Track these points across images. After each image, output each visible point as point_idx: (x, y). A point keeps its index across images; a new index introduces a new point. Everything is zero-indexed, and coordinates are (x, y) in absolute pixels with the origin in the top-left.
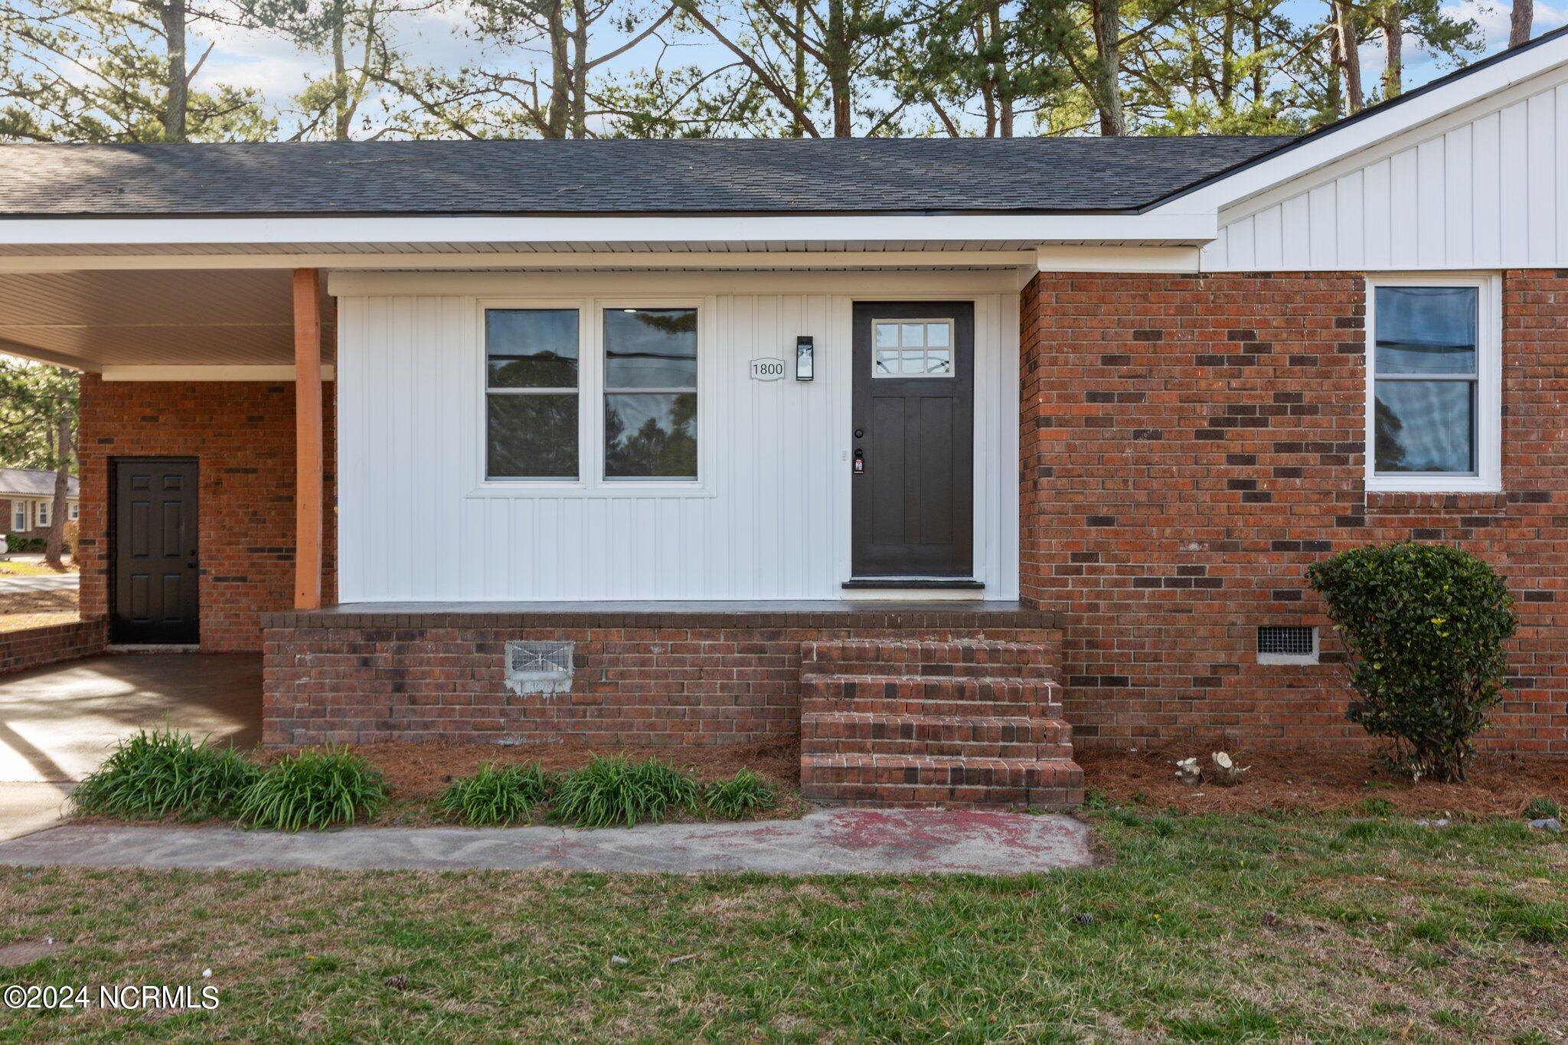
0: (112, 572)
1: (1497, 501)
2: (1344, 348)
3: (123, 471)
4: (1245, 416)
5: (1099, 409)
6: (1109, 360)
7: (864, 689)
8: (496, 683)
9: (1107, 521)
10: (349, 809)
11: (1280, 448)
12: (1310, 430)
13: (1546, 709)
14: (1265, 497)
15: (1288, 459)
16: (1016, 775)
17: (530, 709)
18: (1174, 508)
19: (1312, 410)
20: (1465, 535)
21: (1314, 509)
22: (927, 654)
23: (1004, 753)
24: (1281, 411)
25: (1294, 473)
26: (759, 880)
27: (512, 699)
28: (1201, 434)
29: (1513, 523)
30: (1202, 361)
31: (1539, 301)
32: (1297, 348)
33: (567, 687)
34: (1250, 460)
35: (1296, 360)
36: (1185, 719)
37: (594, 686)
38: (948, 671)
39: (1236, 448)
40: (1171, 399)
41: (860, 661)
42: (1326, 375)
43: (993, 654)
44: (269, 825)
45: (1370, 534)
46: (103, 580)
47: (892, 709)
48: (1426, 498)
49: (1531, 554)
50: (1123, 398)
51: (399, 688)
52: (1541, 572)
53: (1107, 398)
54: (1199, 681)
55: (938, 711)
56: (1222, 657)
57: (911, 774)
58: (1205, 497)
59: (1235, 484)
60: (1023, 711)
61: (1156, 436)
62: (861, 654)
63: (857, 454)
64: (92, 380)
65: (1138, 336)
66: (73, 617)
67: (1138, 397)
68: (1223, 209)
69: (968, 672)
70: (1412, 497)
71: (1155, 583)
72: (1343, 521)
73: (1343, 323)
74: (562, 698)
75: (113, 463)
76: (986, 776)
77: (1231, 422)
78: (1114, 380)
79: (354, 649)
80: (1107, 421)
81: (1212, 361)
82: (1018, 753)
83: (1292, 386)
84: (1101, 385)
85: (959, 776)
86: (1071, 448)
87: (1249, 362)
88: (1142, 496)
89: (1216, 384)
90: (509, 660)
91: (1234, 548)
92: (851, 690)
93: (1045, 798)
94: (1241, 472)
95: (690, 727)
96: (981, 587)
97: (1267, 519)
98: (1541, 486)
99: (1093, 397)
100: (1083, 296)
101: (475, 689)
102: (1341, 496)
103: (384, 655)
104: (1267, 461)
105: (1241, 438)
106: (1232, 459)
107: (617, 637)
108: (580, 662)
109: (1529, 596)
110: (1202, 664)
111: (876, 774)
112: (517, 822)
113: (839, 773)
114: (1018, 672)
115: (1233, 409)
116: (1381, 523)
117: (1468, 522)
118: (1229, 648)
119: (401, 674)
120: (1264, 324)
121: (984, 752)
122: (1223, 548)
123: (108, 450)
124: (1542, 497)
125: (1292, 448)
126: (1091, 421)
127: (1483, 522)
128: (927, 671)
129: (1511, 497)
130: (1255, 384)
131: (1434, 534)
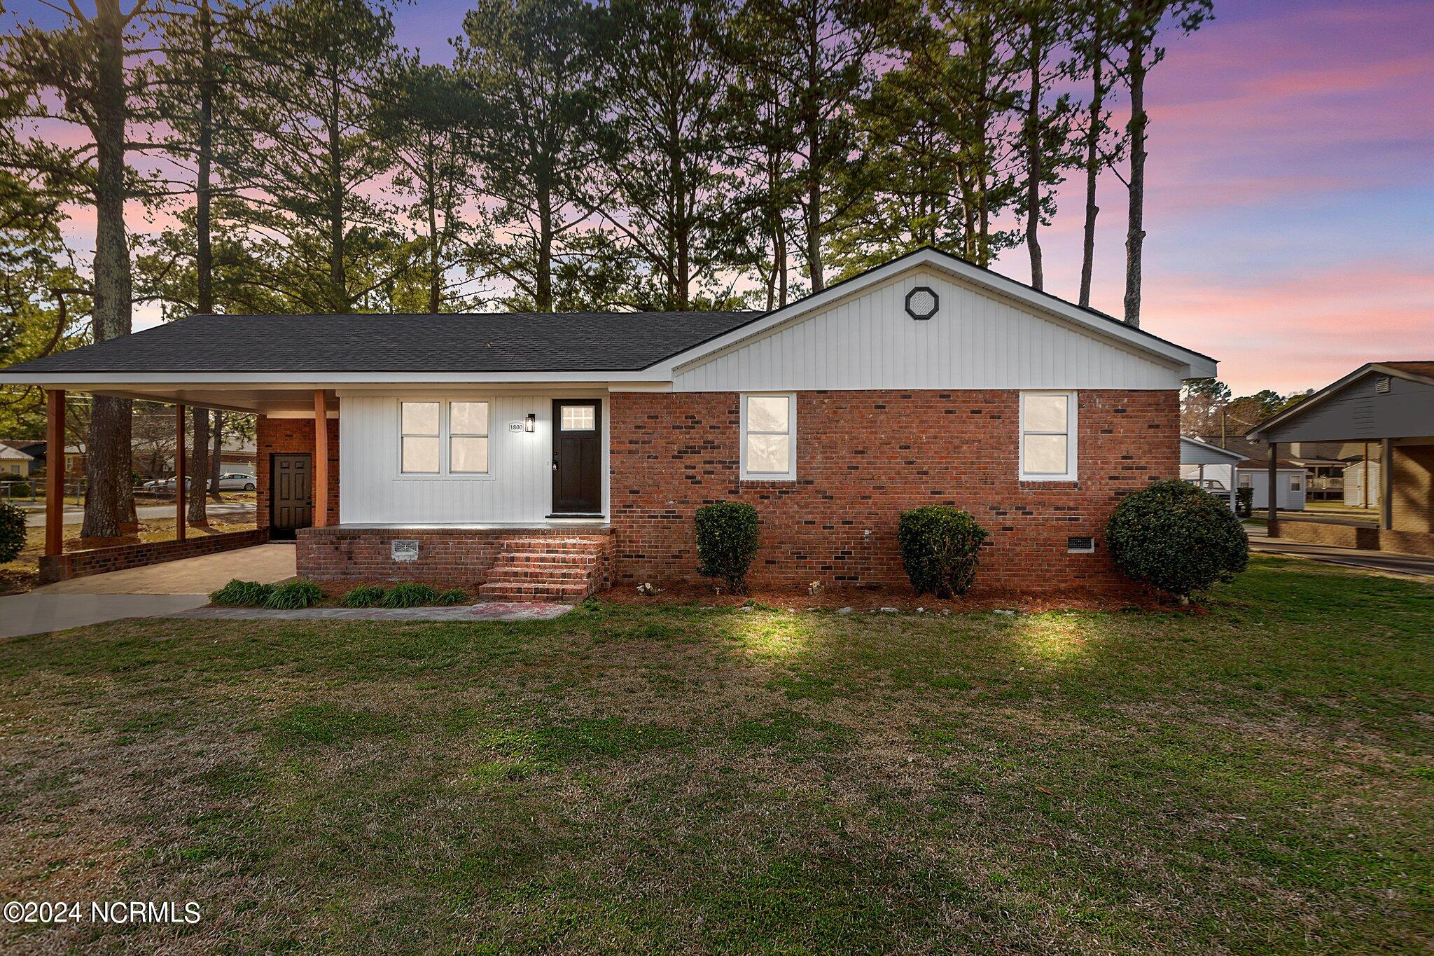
0: (272, 507)
1: (793, 483)
2: (731, 422)
3: (278, 460)
4: (693, 450)
5: (634, 447)
6: (638, 427)
7: (518, 559)
8: (388, 557)
9: (637, 492)
10: (305, 603)
11: (706, 463)
12: (716, 455)
14: (700, 482)
15: (708, 467)
16: (558, 590)
17: (401, 567)
18: (663, 487)
19: (719, 447)
20: (780, 498)
21: (719, 487)
22: (548, 545)
23: (562, 583)
24: (707, 448)
25: (712, 473)
26: (428, 622)
27: (394, 563)
28: (674, 457)
29: (799, 493)
30: (674, 428)
31: (810, 403)
32: (713, 422)
33: (416, 558)
34: (694, 468)
35: (711, 427)
36: (667, 572)
37: (426, 558)
38: (557, 552)
39: (688, 463)
40: (662, 443)
41: (522, 548)
42: (724, 433)
43: (574, 545)
44: (275, 607)
45: (741, 498)
46: (267, 511)
47: (528, 566)
48: (763, 483)
49: (806, 506)
50: (643, 442)
51: (350, 559)
52: (810, 513)
53: (636, 442)
54: (674, 557)
55: (545, 567)
56: (682, 547)
57: (519, 590)
58: (676, 482)
59: (688, 477)
60: (577, 567)
61: (656, 458)
62: (523, 545)
63: (554, 462)
64: (262, 418)
65: (649, 417)
66: (254, 526)
67: (649, 442)
68: (674, 370)
69: (564, 552)
70: (758, 482)
71: (656, 517)
72: (731, 492)
73: (730, 412)
74: (414, 563)
75: (272, 457)
76: (547, 591)
77: (686, 452)
78: (639, 435)
79: (332, 543)
80: (637, 452)
81: (678, 427)
82: (567, 583)
83: (710, 438)
84: (635, 437)
85: (537, 591)
86: (622, 463)
87: (693, 428)
88: (651, 482)
89: (681, 438)
90: (393, 548)
91: (688, 502)
92: (512, 559)
93: (568, 599)
94: (690, 472)
95: (465, 574)
96: (603, 517)
97: (701, 491)
98: (810, 478)
99: (631, 442)
100: (627, 401)
101: (380, 559)
102: (730, 482)
103: (344, 545)
104: (700, 468)
105: (690, 459)
106: (687, 467)
107: (435, 538)
108: (421, 548)
109: (806, 523)
110: (675, 550)
111: (506, 590)
112: (366, 606)
113: (494, 590)
114: (583, 552)
115: (687, 447)
116: (746, 493)
117: (781, 492)
118: (685, 543)
119: (351, 553)
120: (699, 412)
121: (554, 583)
122: (683, 503)
123: (270, 450)
124: (811, 482)
125: (710, 462)
126: (631, 452)
127: (787, 493)
128: (548, 552)
129: (799, 482)
130: (695, 437)
131: (767, 498)
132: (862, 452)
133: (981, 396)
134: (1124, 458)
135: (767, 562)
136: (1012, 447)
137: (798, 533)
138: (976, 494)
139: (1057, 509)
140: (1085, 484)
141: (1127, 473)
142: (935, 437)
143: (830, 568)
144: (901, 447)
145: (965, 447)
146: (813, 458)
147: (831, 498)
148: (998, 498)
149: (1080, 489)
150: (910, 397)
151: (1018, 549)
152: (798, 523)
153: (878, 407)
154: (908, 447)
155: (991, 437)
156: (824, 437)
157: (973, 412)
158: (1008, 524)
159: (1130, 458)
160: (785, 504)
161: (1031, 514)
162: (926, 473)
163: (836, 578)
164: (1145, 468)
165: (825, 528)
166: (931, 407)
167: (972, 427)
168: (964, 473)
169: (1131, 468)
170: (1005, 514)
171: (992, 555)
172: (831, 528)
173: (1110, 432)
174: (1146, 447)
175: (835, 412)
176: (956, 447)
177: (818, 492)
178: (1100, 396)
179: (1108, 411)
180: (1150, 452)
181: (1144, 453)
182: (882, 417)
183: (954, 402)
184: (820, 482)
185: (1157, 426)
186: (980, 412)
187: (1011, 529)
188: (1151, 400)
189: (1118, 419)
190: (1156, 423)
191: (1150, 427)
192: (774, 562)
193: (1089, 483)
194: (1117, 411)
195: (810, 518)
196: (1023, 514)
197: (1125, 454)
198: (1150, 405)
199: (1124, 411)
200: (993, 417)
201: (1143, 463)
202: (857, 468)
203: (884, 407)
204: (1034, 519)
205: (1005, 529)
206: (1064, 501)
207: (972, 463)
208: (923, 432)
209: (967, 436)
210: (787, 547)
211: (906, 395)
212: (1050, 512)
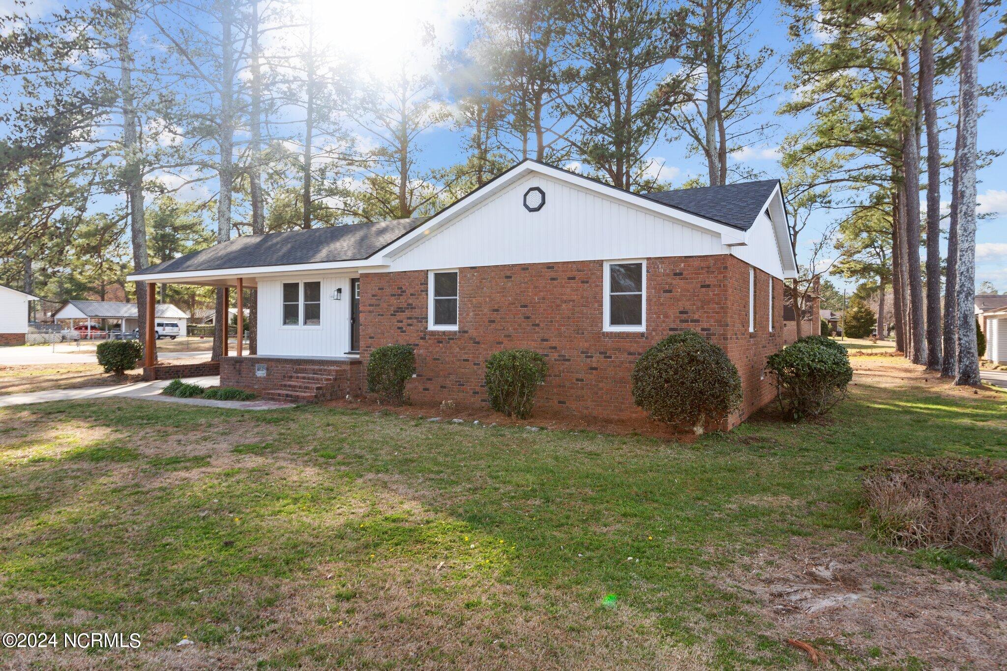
1: (456, 333)
2: (422, 291)
4: (400, 310)
5: (371, 308)
6: (373, 296)
8: (254, 373)
9: (373, 338)
11: (408, 318)
12: (414, 313)
13: (467, 392)
14: (404, 332)
15: (410, 321)
17: (259, 379)
18: (386, 334)
19: (415, 308)
20: (449, 343)
21: (415, 335)
23: (304, 392)
24: (408, 308)
25: (410, 325)
27: (256, 377)
28: (392, 315)
29: (459, 339)
30: (392, 295)
31: (466, 276)
32: (412, 291)
33: (265, 375)
34: (401, 322)
35: (412, 295)
37: (268, 375)
38: (317, 374)
39: (398, 318)
40: (385, 305)
41: (303, 371)
42: (418, 298)
45: (427, 342)
48: (438, 332)
49: (464, 348)
50: (376, 306)
51: (240, 374)
52: (466, 353)
53: (372, 305)
55: (304, 382)
58: (392, 332)
59: (399, 328)
60: (319, 383)
61: (382, 315)
63: (352, 319)
65: (379, 289)
67: (379, 305)
68: (383, 258)
69: (321, 374)
72: (422, 338)
73: (421, 284)
74: (264, 378)
77: (398, 311)
78: (374, 301)
79: (233, 365)
80: (373, 312)
81: (394, 295)
82: (306, 392)
83: (410, 301)
86: (366, 319)
87: (401, 295)
88: (380, 331)
89: (394, 301)
90: (257, 368)
94: (400, 325)
97: (405, 337)
98: (466, 329)
99: (370, 305)
100: (368, 279)
101: (251, 375)
102: (421, 331)
103: (237, 366)
104: (405, 322)
105: (401, 316)
106: (398, 321)
107: (273, 364)
108: (267, 369)
109: (464, 360)
115: (398, 308)
116: (430, 339)
117: (449, 339)
119: (240, 371)
120: (405, 285)
121: (300, 392)
124: (466, 332)
125: (410, 318)
126: (370, 312)
127: (452, 339)
129: (459, 332)
130: (402, 302)
131: (441, 342)
132: (497, 310)
133: (575, 266)
134: (681, 313)
135: (442, 387)
136: (596, 305)
137: (460, 367)
138: (571, 341)
139: (630, 354)
140: (651, 334)
141: (684, 325)
142: (544, 299)
143: (478, 393)
144: (522, 307)
145: (564, 306)
146: (468, 315)
147: (478, 343)
148: (586, 345)
149: (647, 338)
150: (527, 269)
151: (601, 385)
152: (459, 360)
153: (507, 277)
154: (526, 306)
155: (582, 297)
156: (474, 300)
157: (569, 278)
158: (594, 365)
159: (686, 313)
160: (451, 347)
161: (610, 357)
162: (538, 325)
163: (482, 401)
164: (698, 321)
165: (475, 364)
166: (541, 276)
167: (568, 290)
168: (563, 325)
169: (687, 321)
170: (592, 357)
171: (582, 388)
172: (478, 364)
173: (670, 291)
174: (699, 304)
175: (481, 282)
176: (558, 306)
177: (471, 339)
178: (663, 263)
179: (668, 275)
180: (703, 308)
181: (698, 308)
182: (510, 284)
183: (557, 271)
184: (472, 332)
185: (708, 286)
186: (574, 278)
187: (596, 369)
188: (703, 264)
189: (676, 281)
190: (707, 283)
191: (702, 287)
192: (445, 387)
193: (654, 333)
194: (675, 274)
195: (466, 357)
196: (605, 357)
197: (681, 309)
198: (702, 268)
199: (681, 274)
200: (583, 282)
201: (696, 317)
202: (493, 321)
203: (510, 277)
204: (613, 362)
205: (592, 369)
206: (634, 348)
207: (569, 318)
208: (536, 295)
209: (565, 297)
210: (452, 377)
211: (525, 268)
212: (624, 357)
